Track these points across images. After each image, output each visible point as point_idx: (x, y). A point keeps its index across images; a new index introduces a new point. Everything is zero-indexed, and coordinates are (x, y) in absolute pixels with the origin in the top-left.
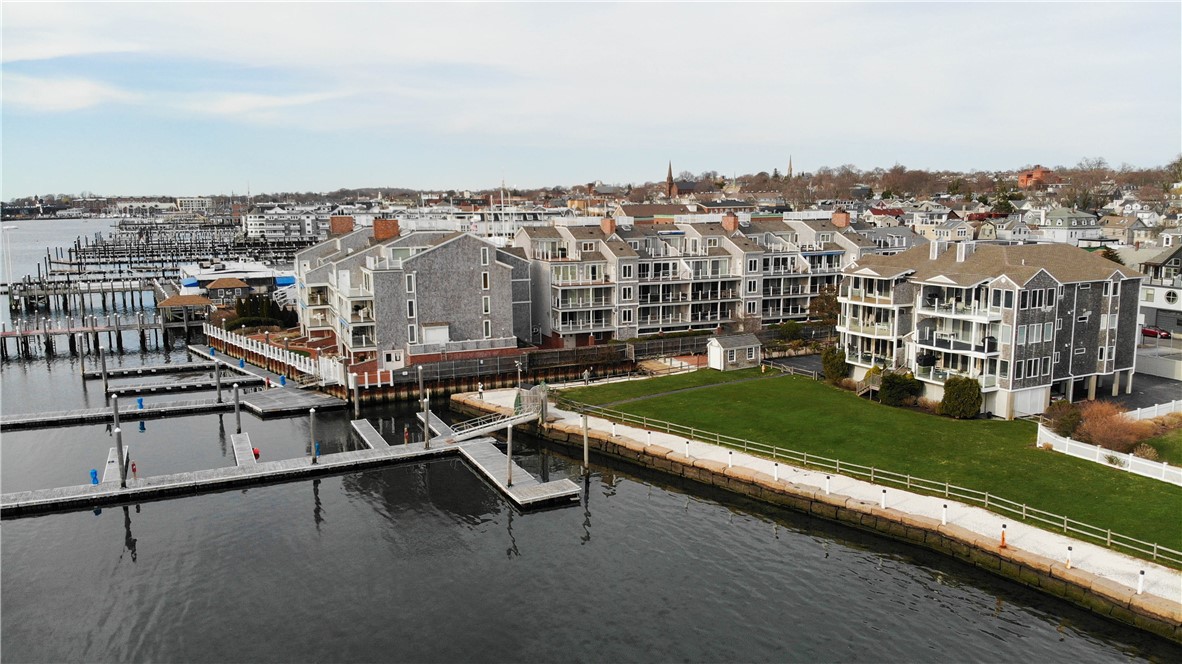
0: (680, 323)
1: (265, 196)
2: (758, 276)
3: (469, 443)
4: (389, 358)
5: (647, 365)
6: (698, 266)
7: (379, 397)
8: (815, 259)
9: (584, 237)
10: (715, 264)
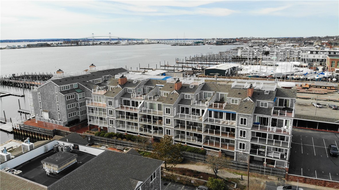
1: (271, 38)
6: (151, 105)
7: (18, 132)
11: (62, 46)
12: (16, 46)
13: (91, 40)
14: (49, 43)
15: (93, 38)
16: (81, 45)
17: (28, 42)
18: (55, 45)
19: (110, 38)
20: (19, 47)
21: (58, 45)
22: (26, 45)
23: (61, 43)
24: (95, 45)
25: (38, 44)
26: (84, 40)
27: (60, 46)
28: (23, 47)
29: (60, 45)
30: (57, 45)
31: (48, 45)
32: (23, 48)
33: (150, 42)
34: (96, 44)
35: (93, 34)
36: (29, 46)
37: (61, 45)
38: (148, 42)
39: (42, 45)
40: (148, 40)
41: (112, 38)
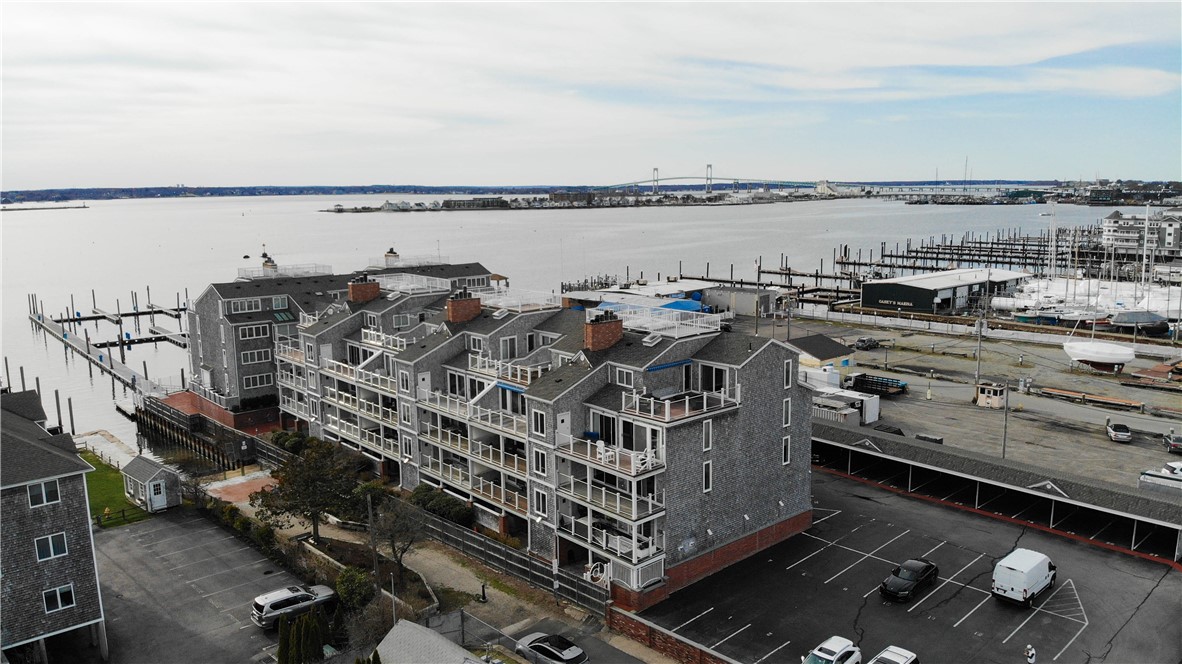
11: (543, 208)
12: (412, 204)
13: (649, 188)
14: (507, 198)
15: (656, 184)
16: (599, 207)
17: (465, 193)
18: (524, 204)
19: (709, 182)
20: (420, 208)
21: (532, 204)
22: (441, 204)
23: (542, 200)
24: (644, 205)
25: (475, 199)
26: (627, 190)
27: (538, 208)
28: (431, 207)
29: (537, 204)
30: (530, 206)
31: (503, 205)
32: (430, 210)
33: (835, 193)
34: (648, 203)
35: (656, 169)
36: (449, 206)
37: (540, 205)
38: (830, 192)
39: (486, 205)
40: (831, 185)
41: (714, 182)
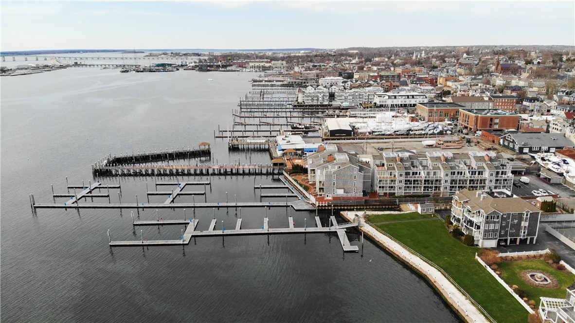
0: (419, 191)
2: (449, 179)
3: (340, 230)
4: (328, 196)
5: (403, 206)
6: (428, 174)
7: (323, 208)
8: (473, 173)
9: (390, 162)
10: (435, 173)
33: (62, 64)
